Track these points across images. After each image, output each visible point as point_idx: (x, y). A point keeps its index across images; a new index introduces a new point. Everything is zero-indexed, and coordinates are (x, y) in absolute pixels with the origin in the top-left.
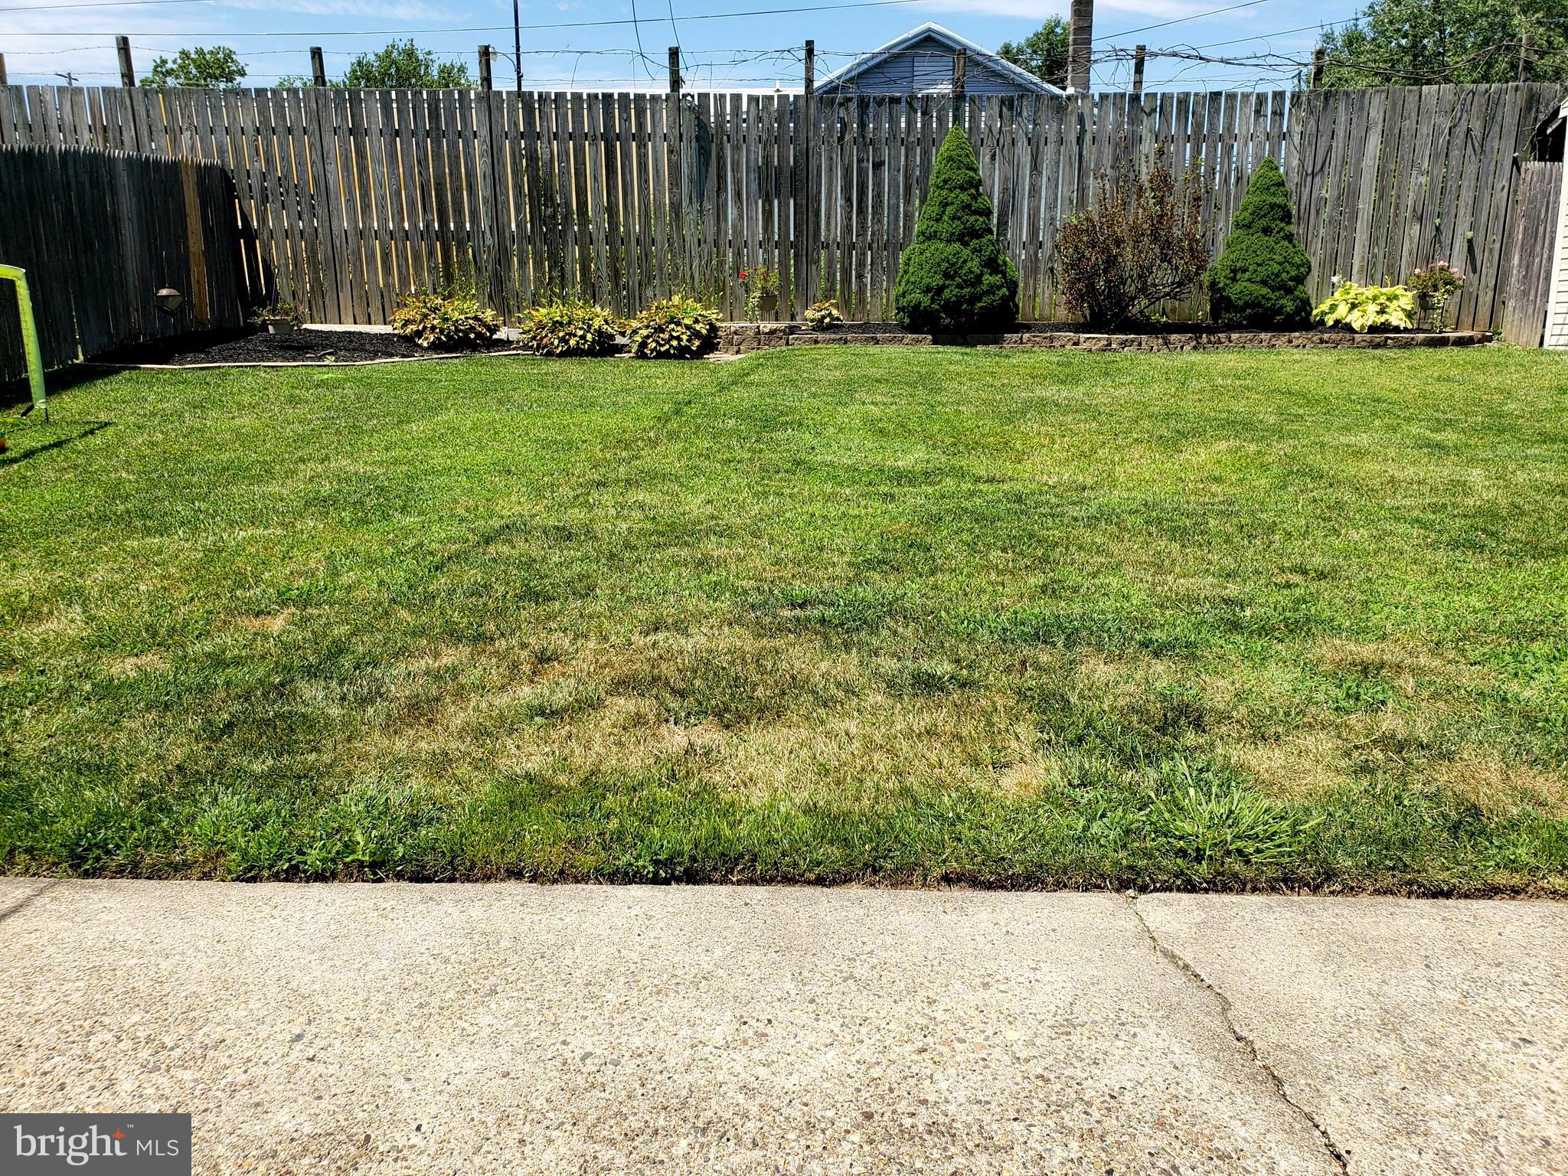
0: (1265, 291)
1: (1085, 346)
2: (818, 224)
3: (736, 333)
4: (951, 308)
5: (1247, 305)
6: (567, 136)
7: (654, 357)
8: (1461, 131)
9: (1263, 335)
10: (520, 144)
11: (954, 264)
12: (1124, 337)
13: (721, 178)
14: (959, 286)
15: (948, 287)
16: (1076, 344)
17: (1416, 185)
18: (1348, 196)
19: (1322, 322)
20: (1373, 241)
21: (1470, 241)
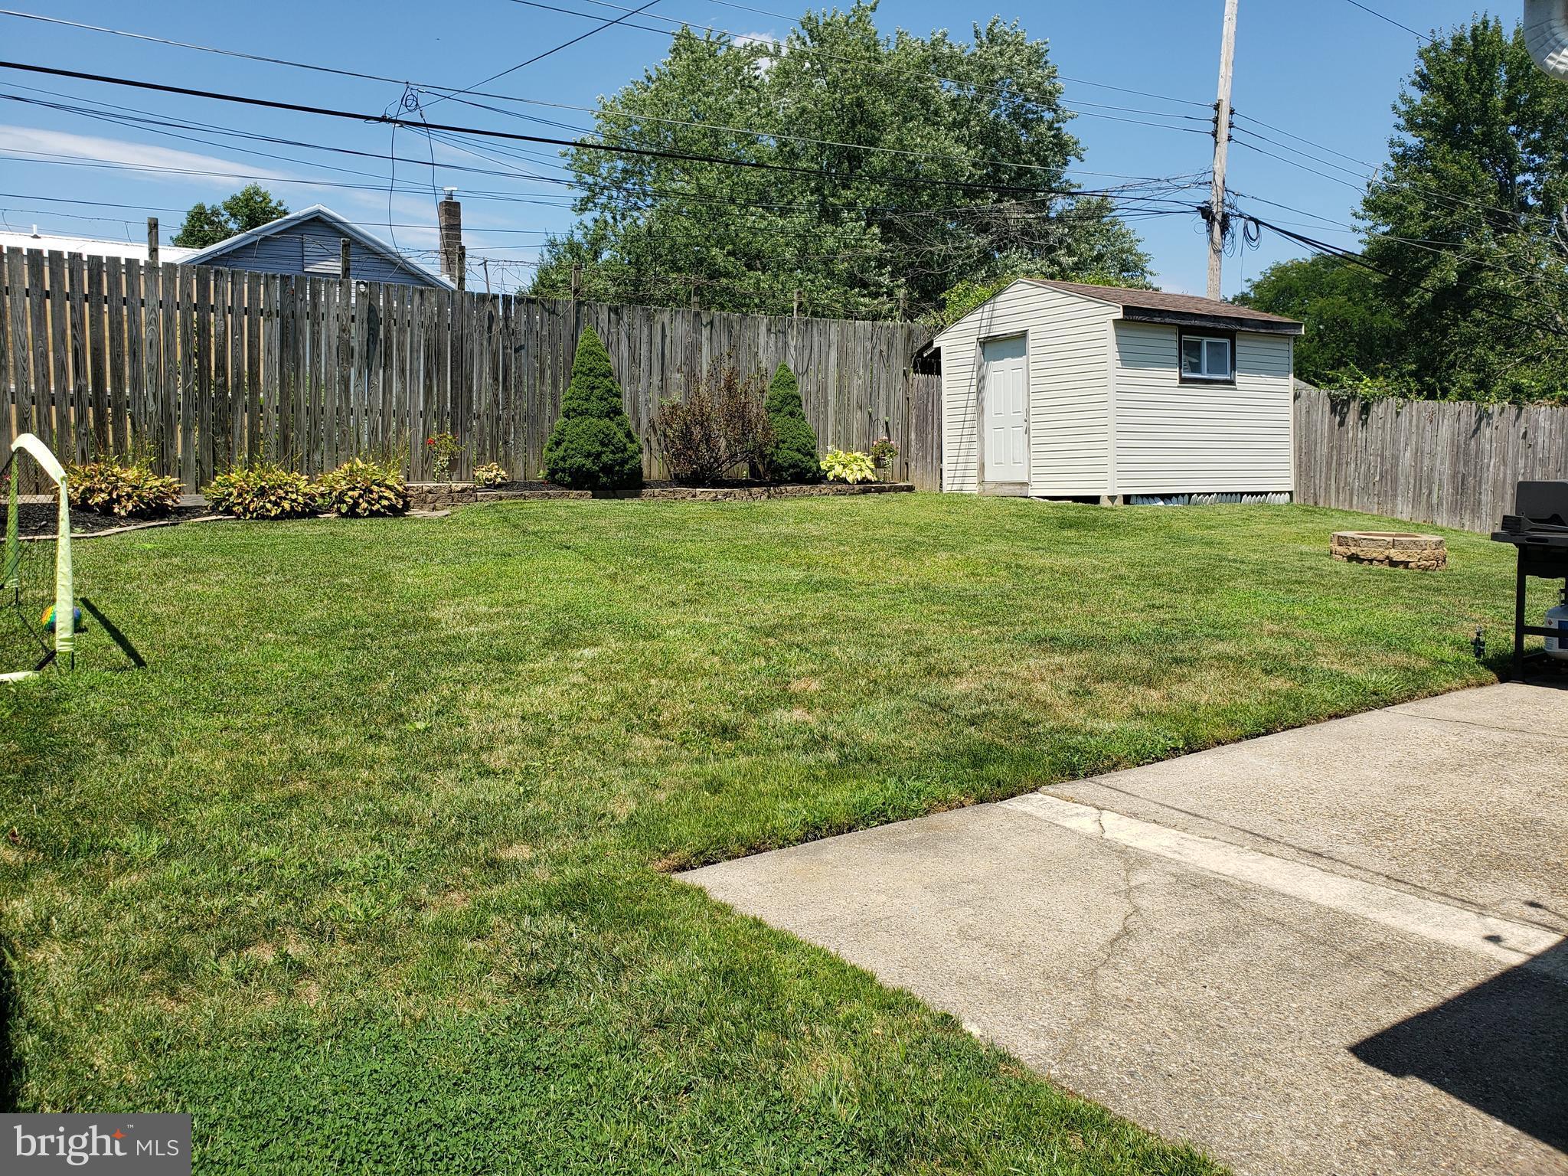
0: (800, 456)
1: (701, 497)
2: (471, 398)
3: (429, 492)
4: (607, 469)
5: (791, 466)
6: (242, 311)
7: (367, 516)
8: (877, 351)
9: (805, 487)
10: (192, 316)
11: (607, 435)
12: (726, 490)
13: (388, 355)
14: (613, 452)
15: (604, 452)
16: (694, 496)
17: (857, 384)
18: (823, 389)
19: (825, 477)
20: (838, 422)
21: (887, 423)
